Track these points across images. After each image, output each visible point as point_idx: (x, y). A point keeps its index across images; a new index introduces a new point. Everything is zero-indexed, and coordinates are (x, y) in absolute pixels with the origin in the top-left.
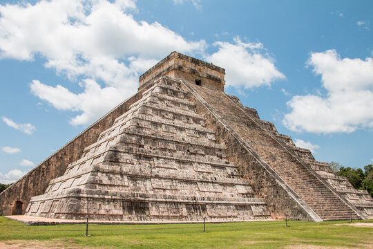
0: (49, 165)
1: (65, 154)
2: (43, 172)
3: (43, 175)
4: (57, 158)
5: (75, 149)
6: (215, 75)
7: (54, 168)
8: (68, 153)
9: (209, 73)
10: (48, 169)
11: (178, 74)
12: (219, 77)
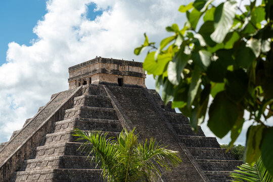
0: (11, 161)
1: (21, 153)
2: (8, 166)
3: (8, 169)
4: (16, 156)
5: (28, 149)
6: (137, 71)
7: (15, 163)
8: (23, 152)
9: (130, 70)
10: (11, 164)
11: (102, 77)
12: (140, 72)
